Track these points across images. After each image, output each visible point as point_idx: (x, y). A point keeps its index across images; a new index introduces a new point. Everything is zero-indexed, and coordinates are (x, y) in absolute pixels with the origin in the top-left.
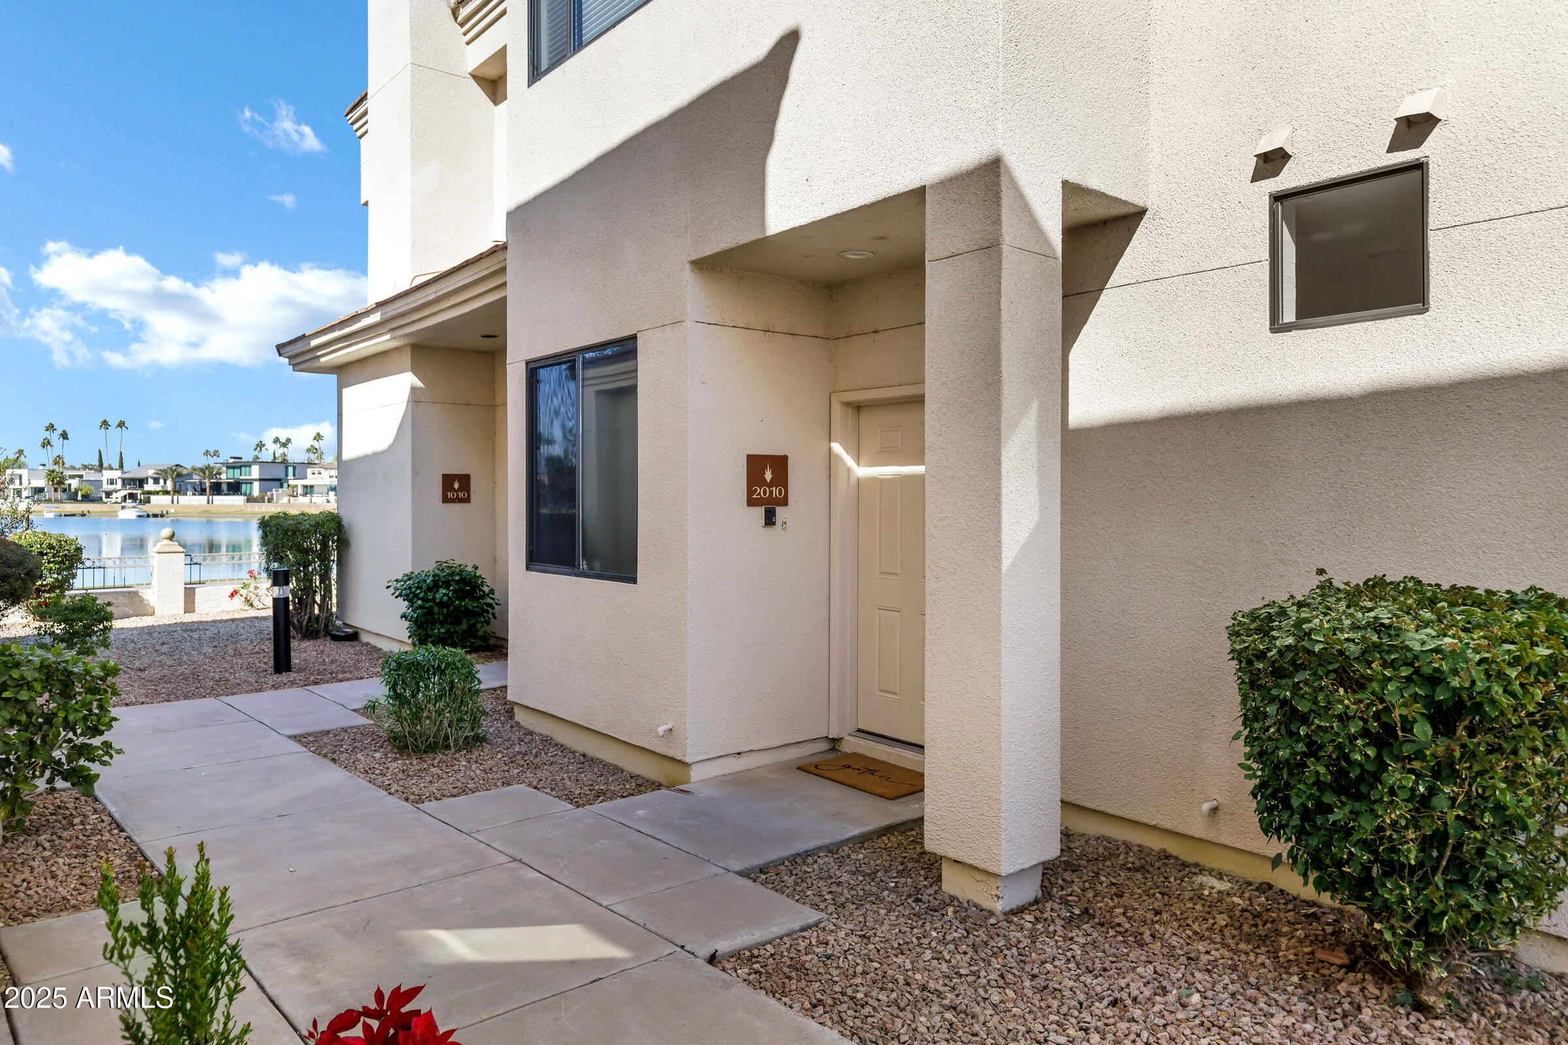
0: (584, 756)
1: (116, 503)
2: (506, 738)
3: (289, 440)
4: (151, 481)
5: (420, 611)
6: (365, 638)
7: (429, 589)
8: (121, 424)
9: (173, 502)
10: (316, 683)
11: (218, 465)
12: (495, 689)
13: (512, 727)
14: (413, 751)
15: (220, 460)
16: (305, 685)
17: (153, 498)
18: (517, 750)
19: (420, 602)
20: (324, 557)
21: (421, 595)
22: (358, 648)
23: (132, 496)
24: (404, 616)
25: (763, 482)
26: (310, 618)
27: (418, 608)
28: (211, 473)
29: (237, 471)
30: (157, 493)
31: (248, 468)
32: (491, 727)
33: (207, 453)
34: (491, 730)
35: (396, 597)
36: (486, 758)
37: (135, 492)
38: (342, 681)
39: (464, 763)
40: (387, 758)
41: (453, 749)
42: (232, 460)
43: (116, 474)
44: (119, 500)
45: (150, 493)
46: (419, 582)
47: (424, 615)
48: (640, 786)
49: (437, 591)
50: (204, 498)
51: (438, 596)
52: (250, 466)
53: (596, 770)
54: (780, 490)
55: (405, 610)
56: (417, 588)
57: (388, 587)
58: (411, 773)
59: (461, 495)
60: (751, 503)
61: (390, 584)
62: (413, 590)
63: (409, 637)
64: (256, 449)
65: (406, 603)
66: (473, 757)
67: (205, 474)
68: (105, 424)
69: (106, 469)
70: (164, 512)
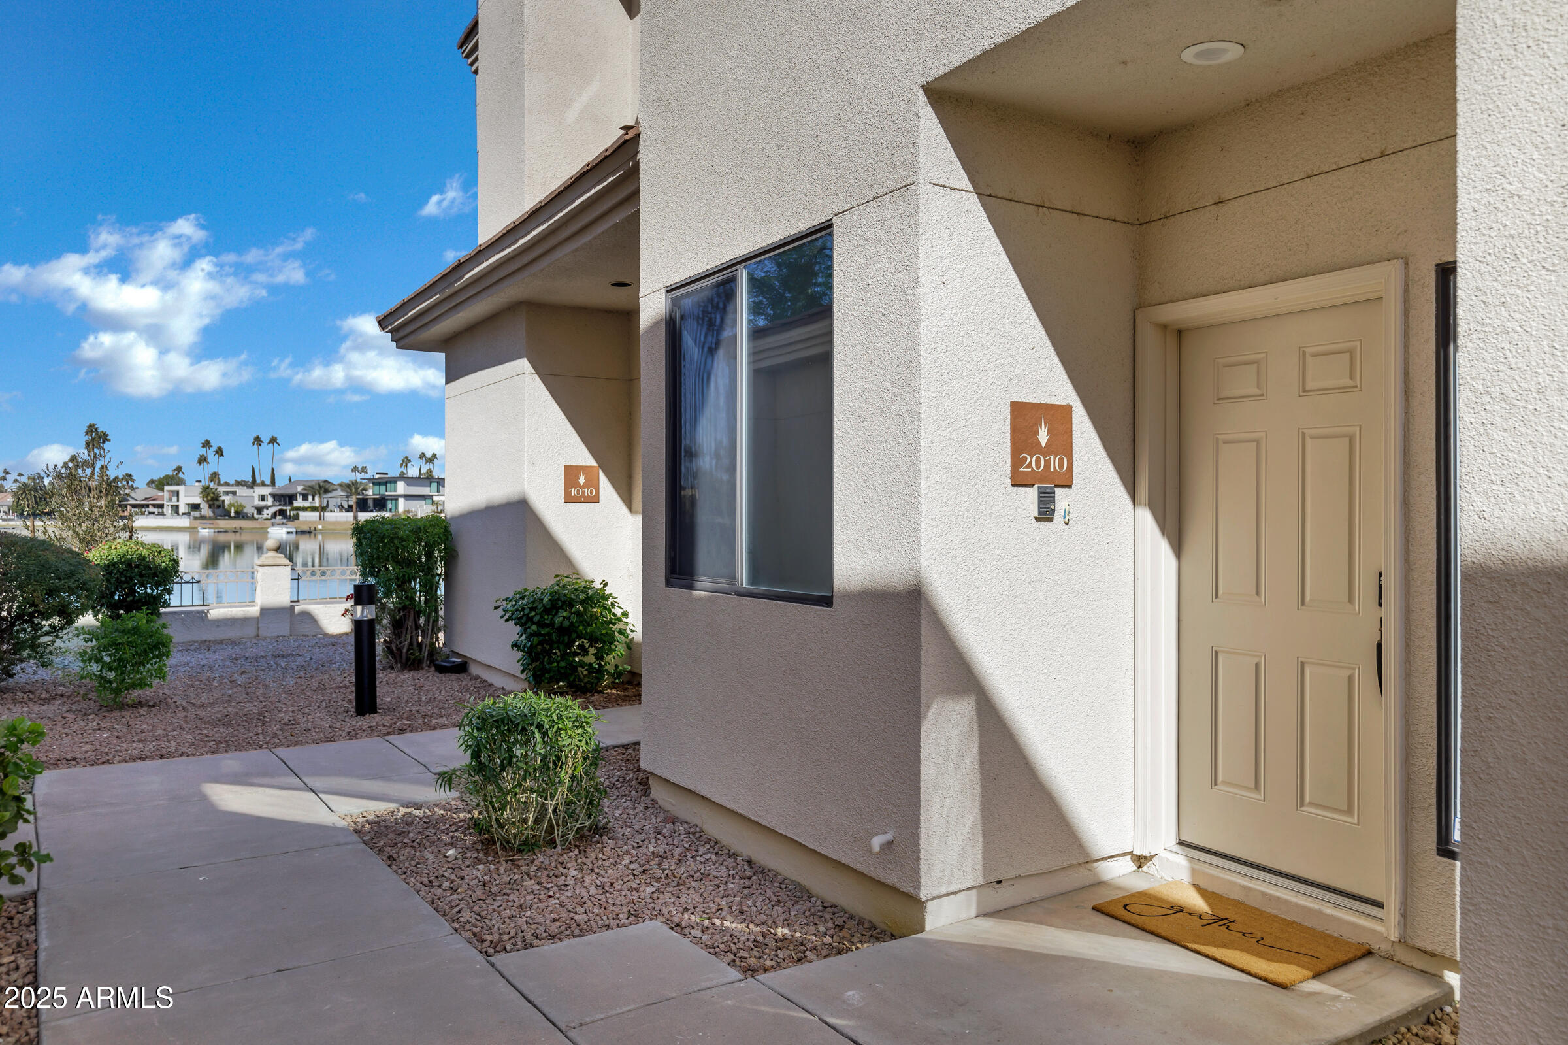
0: (750, 862)
1: (267, 519)
2: (637, 827)
3: (434, 456)
4: (300, 498)
5: (535, 640)
6: (474, 670)
7: (547, 611)
8: (273, 441)
9: (320, 519)
10: (402, 731)
11: (363, 481)
12: (625, 747)
13: (646, 808)
14: (503, 848)
15: (367, 476)
16: (389, 734)
17: (301, 514)
18: (651, 849)
19: (534, 628)
20: (429, 570)
21: (536, 619)
22: (465, 683)
23: (282, 513)
24: (515, 645)
25: (1035, 448)
26: (411, 644)
27: (532, 635)
28: (357, 489)
29: (383, 488)
30: (305, 509)
31: (393, 485)
32: (617, 808)
33: (355, 469)
34: (617, 813)
35: (507, 620)
36: (606, 863)
37: (285, 508)
38: (434, 728)
39: (574, 873)
40: (464, 858)
41: (559, 847)
42: (377, 476)
43: (266, 491)
44: (269, 517)
45: (299, 509)
46: (534, 602)
47: (540, 643)
48: (841, 928)
49: (556, 613)
50: (351, 514)
51: (558, 620)
52: (395, 482)
53: (769, 893)
54: (1061, 461)
55: (516, 637)
56: (532, 609)
57: (496, 608)
58: (494, 889)
59: (587, 492)
60: (1018, 481)
61: (499, 604)
62: (526, 611)
63: (522, 672)
64: (402, 465)
65: (518, 628)
66: (588, 861)
67: (351, 490)
68: (258, 441)
69: (258, 485)
70: (312, 529)
